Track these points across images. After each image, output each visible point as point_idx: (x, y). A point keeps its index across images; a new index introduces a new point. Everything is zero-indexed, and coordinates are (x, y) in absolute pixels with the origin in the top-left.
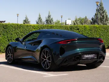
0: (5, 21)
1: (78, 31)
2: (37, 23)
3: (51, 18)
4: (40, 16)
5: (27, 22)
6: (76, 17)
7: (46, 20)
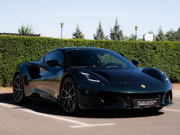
0: (40, 35)
1: (153, 51)
2: (95, 38)
3: (120, 30)
4: (100, 26)
5: (79, 36)
6: (160, 28)
7: (110, 33)
